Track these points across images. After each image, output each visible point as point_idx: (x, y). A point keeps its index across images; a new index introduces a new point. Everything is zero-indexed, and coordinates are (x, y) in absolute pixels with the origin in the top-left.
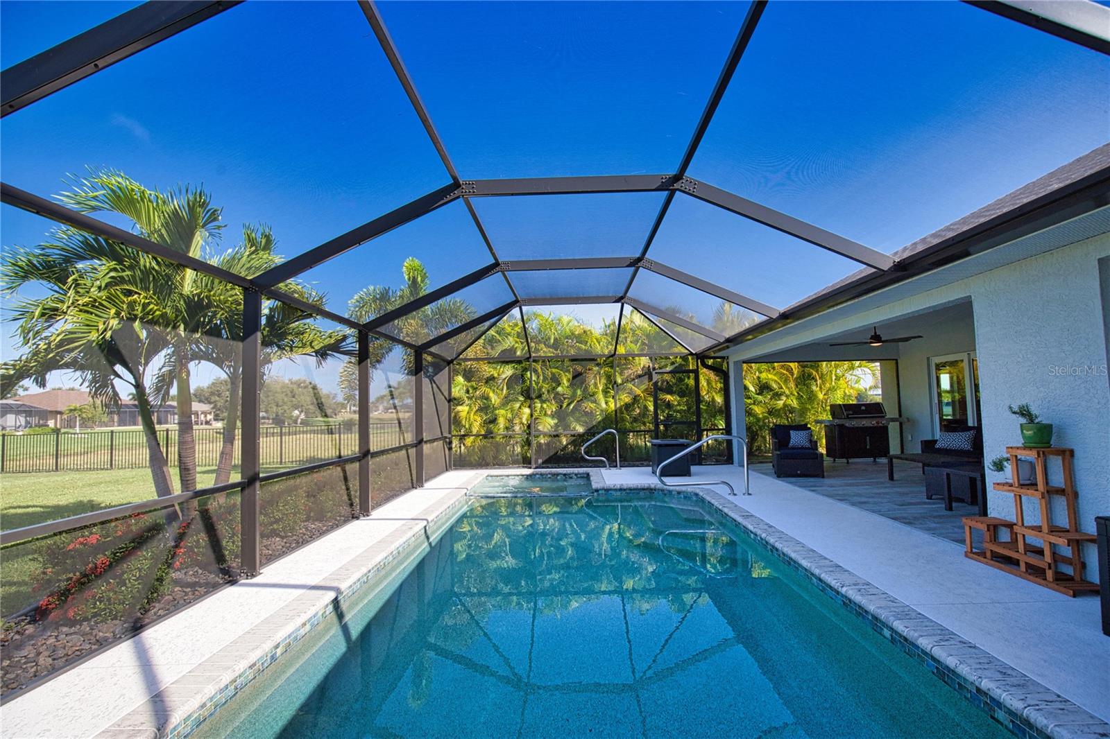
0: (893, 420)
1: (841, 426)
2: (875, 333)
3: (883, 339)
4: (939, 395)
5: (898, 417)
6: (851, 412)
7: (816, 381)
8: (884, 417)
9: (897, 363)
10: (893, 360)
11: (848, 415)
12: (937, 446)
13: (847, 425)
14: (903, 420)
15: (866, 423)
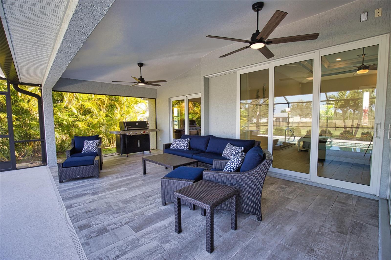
0: (152, 130)
1: (124, 135)
2: (141, 77)
3: (145, 81)
4: (173, 118)
5: (155, 128)
6: (130, 127)
7: (117, 108)
8: (148, 129)
9: (156, 101)
10: (154, 99)
11: (128, 128)
12: (171, 148)
13: (127, 134)
14: (157, 131)
15: (137, 133)
